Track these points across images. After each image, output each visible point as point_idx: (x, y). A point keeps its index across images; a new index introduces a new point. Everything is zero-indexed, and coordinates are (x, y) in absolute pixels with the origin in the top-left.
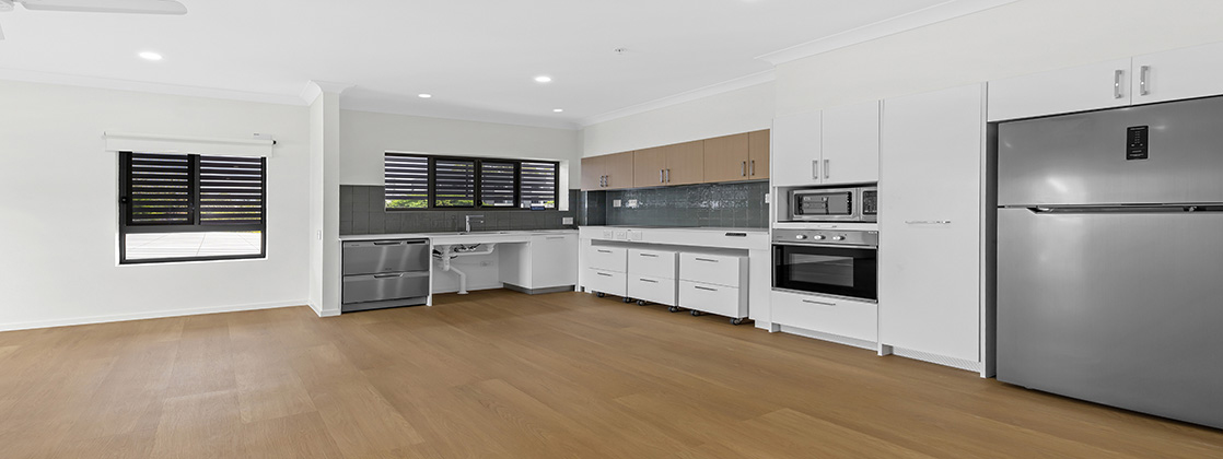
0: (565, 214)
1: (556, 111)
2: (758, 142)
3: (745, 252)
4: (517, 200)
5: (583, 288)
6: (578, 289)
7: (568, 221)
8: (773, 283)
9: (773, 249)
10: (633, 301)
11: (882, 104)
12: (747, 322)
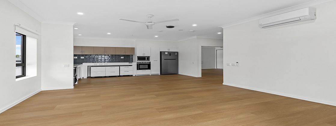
3: (132, 65)
5: (83, 78)
8: (137, 69)
9: (137, 64)
10: (106, 77)
11: (151, 48)
12: (132, 76)
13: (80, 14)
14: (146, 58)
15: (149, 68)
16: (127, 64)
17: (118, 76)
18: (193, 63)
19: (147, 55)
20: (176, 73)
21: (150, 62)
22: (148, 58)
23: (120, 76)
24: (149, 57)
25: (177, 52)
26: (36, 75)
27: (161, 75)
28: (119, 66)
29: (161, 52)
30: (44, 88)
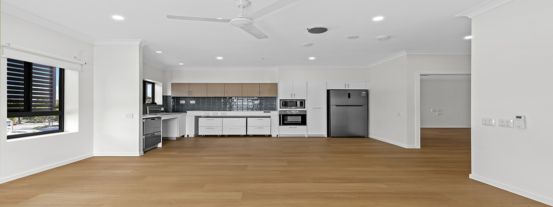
0: (161, 106)
1: (180, 64)
3: (270, 117)
5: (188, 136)
6: (186, 136)
8: (280, 124)
9: (280, 115)
10: (223, 136)
11: (307, 83)
12: (270, 136)
13: (118, 18)
14: (298, 103)
15: (304, 122)
16: (261, 113)
17: (244, 136)
18: (399, 115)
19: (298, 97)
20: (365, 136)
21: (306, 111)
22: (302, 103)
23: (247, 136)
24: (304, 100)
25: (367, 91)
26: (78, 131)
27: (329, 138)
28: (247, 117)
29: (329, 90)
30: (96, 153)
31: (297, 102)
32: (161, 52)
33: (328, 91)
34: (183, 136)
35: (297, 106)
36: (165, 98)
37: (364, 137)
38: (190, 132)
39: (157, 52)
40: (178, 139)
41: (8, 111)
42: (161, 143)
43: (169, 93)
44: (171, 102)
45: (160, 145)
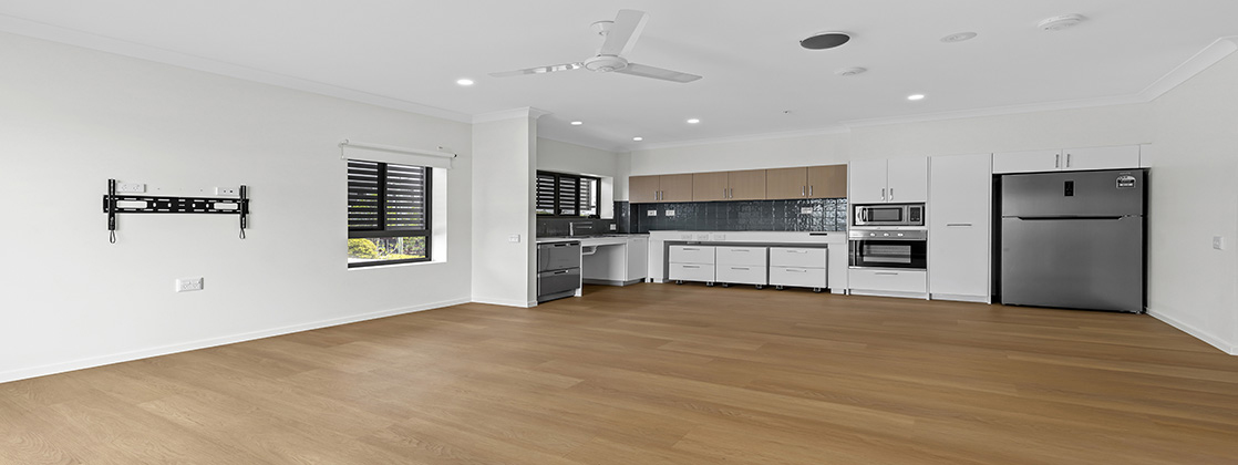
0: (610, 221)
1: (636, 139)
2: (840, 172)
3: (825, 246)
4: (577, 209)
5: (652, 280)
6: (648, 281)
7: (613, 227)
8: (851, 264)
9: (851, 243)
10: (717, 285)
11: (930, 158)
12: (826, 291)
14: (906, 212)
15: (918, 261)
16: (804, 237)
17: (764, 286)
19: (906, 197)
21: (926, 234)
22: (918, 213)
23: (768, 287)
24: (923, 205)
25: (1141, 173)
26: (445, 260)
27: (997, 307)
28: (768, 246)
29: (1000, 175)
30: (476, 297)
31: (901, 210)
32: (580, 123)
33: (997, 179)
34: (643, 280)
35: (900, 219)
36: (618, 206)
37: (1128, 312)
38: (654, 273)
39: (574, 123)
40: (628, 285)
41: (350, 229)
42: (580, 289)
43: (626, 198)
44: (627, 214)
45: (578, 293)
